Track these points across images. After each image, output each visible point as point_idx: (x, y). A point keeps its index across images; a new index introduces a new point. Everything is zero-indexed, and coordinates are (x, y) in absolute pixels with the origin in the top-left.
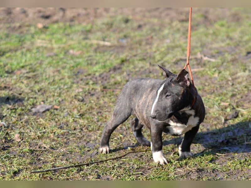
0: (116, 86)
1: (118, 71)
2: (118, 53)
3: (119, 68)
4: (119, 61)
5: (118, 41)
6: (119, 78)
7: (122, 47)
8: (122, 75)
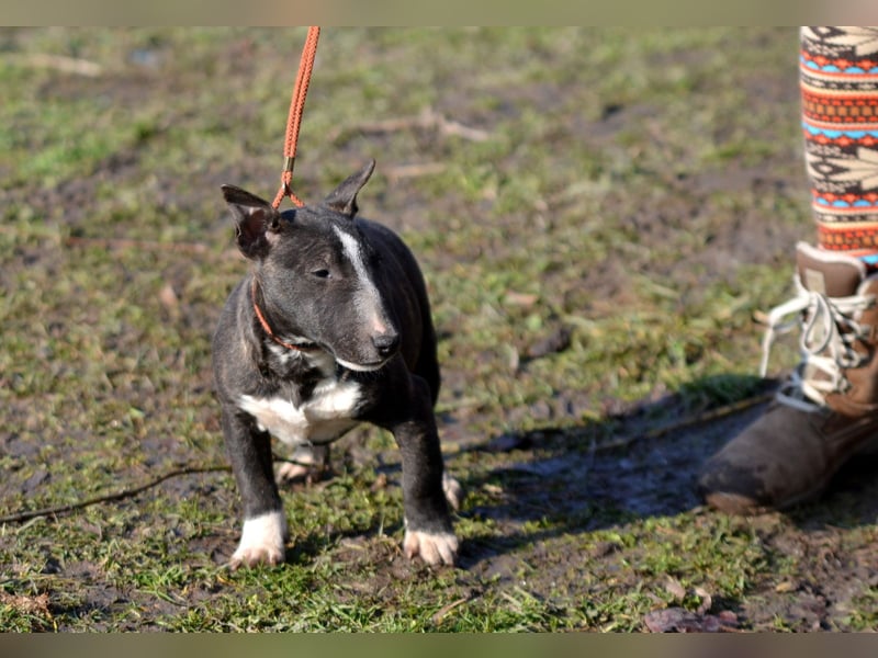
0: (119, 228)
1: (126, 172)
2: (126, 103)
3: (131, 162)
4: (129, 135)
5: (128, 60)
6: (128, 198)
7: (142, 81)
8: (142, 190)
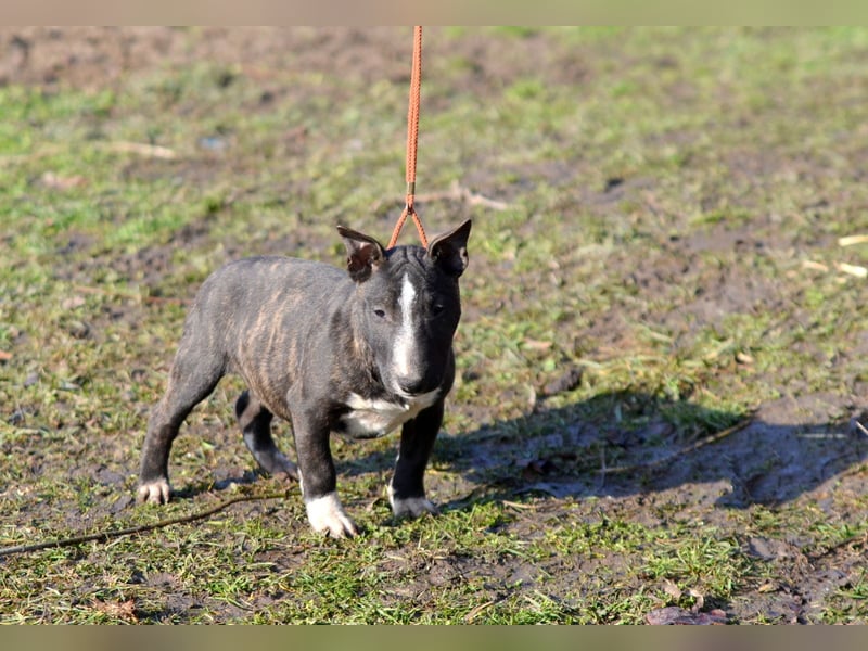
0: (191, 288)
1: (197, 240)
2: (197, 181)
3: (201, 232)
4: (200, 209)
5: (198, 145)
6: (199, 263)
7: (211, 163)
8: (211, 255)
